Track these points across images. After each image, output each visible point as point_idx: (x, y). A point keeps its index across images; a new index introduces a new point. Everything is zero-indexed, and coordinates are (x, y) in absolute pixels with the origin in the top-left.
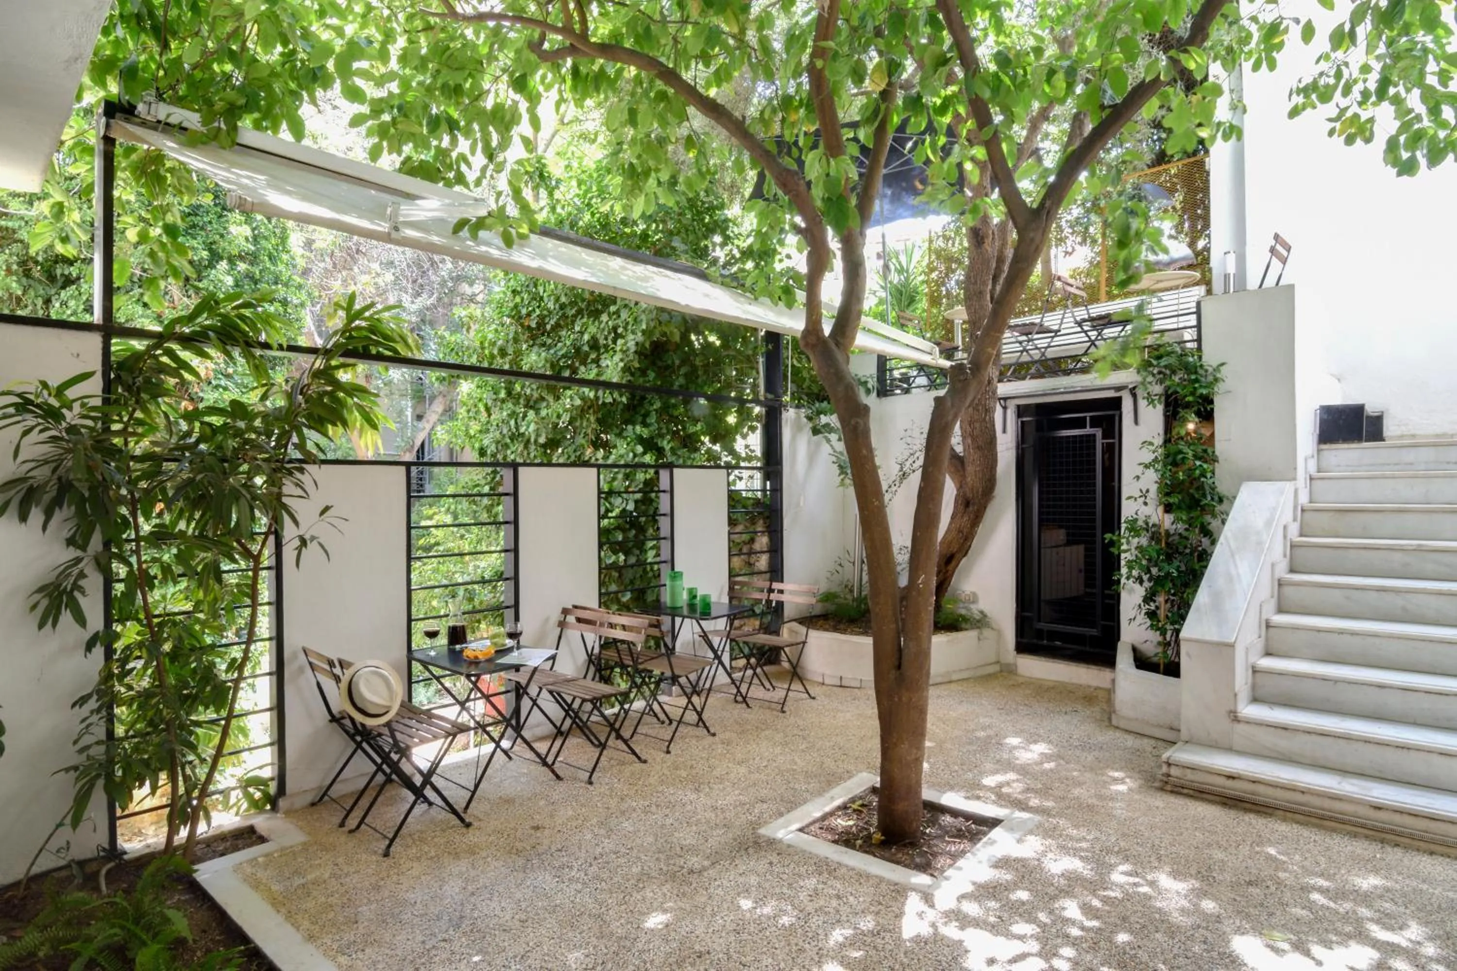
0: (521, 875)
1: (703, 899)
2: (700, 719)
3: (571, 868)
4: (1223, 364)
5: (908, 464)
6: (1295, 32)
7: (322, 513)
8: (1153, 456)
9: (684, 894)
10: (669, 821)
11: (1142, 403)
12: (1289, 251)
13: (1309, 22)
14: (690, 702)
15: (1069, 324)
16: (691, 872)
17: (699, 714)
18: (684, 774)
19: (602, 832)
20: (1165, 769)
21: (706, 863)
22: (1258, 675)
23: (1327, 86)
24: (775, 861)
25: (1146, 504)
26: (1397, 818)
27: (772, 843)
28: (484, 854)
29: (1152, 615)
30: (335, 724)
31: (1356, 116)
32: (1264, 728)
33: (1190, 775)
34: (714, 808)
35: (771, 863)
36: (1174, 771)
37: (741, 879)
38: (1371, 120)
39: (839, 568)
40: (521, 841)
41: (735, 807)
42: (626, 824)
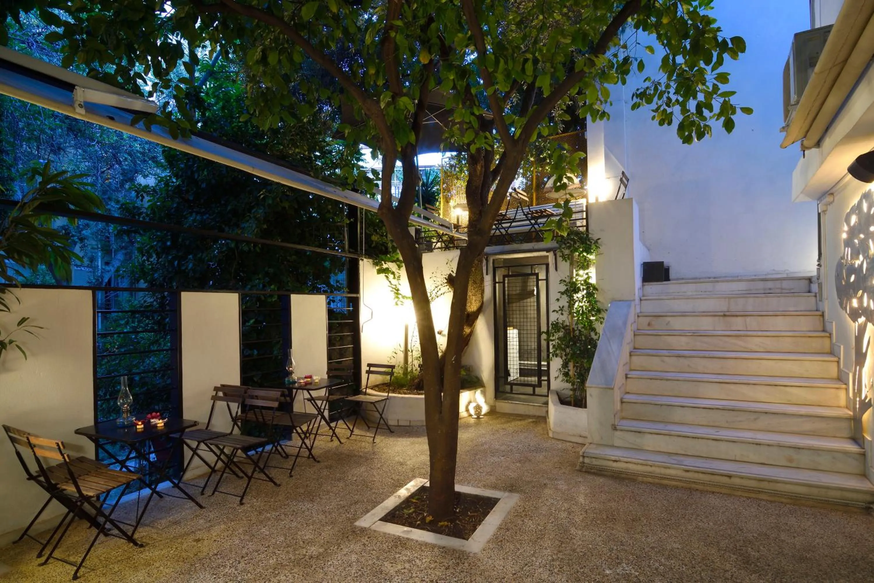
0: (187, 576)
1: (321, 576)
2: (310, 454)
3: (225, 567)
4: (599, 239)
5: (434, 292)
6: (635, 65)
7: (20, 323)
8: (565, 288)
9: (307, 574)
10: (294, 524)
11: (560, 259)
12: (628, 181)
13: (641, 61)
14: (303, 442)
15: (520, 216)
16: (311, 557)
17: (310, 450)
18: (302, 491)
19: (247, 537)
20: (581, 459)
21: (321, 550)
22: (624, 404)
23: (650, 94)
24: (367, 543)
25: (562, 314)
26: (696, 475)
27: (363, 530)
28: (157, 565)
29: (566, 374)
30: (33, 482)
31: (665, 110)
32: (629, 433)
33: (595, 462)
34: (324, 512)
35: (364, 544)
36: (587, 460)
37: (345, 558)
38: (672, 113)
39: (395, 355)
40: (186, 551)
41: (338, 509)
42: (263, 530)
